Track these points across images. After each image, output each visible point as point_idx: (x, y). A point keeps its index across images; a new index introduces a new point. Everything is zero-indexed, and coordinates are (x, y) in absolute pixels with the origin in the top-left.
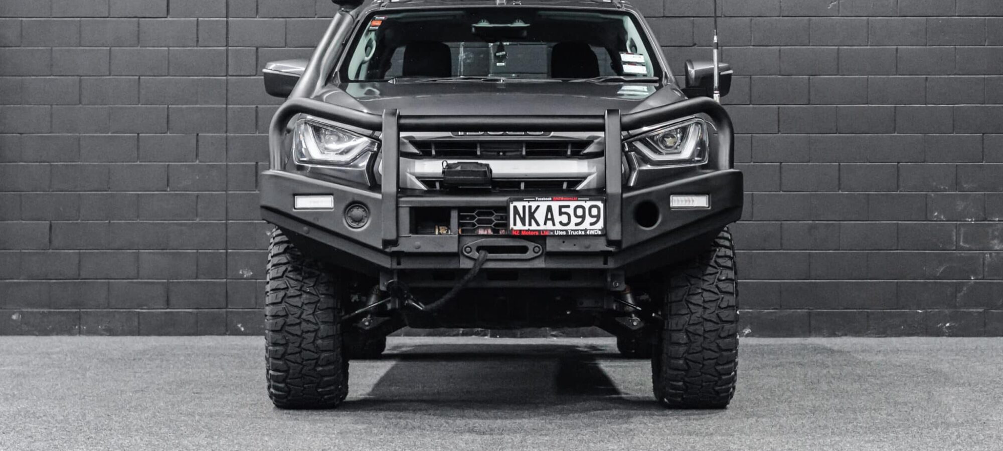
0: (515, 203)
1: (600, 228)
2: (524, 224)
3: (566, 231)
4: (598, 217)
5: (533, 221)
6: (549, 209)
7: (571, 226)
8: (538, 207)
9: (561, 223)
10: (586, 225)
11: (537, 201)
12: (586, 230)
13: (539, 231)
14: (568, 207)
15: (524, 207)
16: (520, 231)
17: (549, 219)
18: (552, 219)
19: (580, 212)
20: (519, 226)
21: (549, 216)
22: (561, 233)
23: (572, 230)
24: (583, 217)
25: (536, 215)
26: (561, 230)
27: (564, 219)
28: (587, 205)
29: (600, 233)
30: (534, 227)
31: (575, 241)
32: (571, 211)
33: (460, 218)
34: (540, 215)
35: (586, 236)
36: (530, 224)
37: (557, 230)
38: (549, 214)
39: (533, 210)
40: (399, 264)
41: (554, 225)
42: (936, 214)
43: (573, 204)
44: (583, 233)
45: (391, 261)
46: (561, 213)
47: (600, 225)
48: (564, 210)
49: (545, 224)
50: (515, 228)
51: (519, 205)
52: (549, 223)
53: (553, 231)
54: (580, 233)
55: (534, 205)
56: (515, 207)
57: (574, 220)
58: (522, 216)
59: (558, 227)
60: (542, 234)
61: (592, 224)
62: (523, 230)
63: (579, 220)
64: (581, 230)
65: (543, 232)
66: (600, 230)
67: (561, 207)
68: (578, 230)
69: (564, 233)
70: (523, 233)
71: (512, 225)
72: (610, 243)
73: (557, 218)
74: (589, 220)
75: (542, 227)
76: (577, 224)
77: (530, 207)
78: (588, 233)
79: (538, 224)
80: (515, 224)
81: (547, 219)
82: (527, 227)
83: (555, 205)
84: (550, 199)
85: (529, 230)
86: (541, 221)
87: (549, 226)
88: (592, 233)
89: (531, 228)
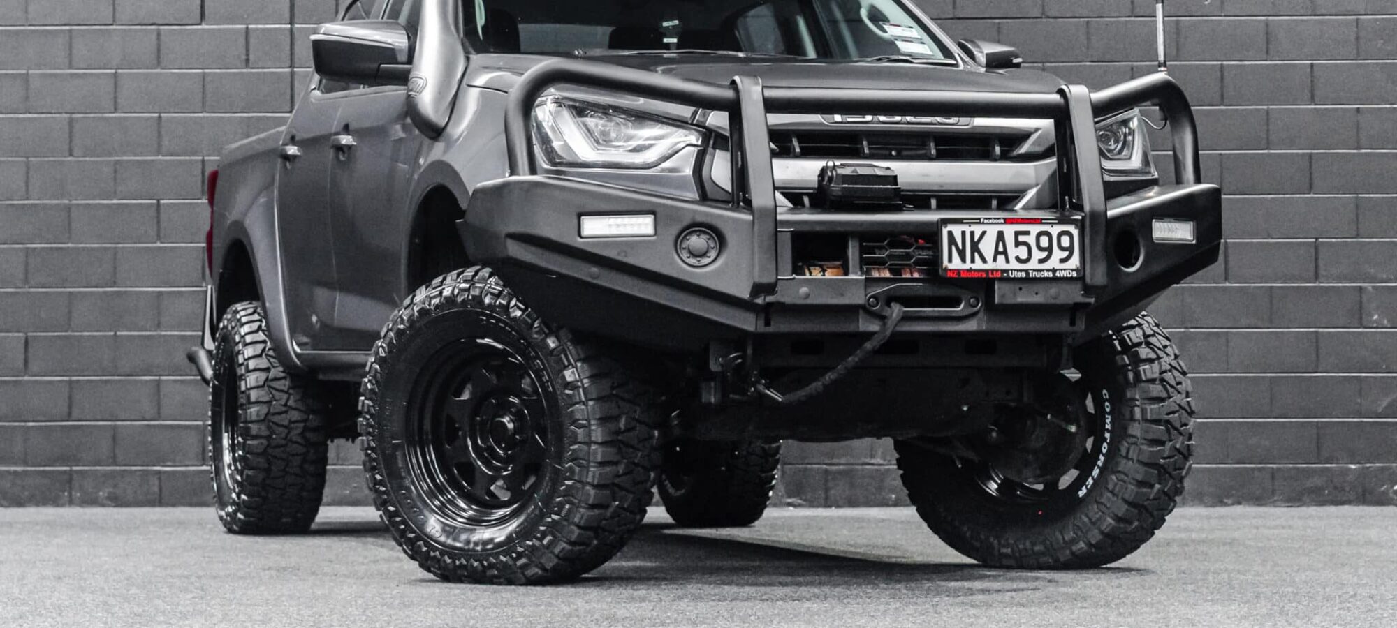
0: (950, 227)
1: (1074, 267)
2: (963, 260)
3: (1026, 271)
4: (1070, 249)
5: (976, 256)
6: (1001, 237)
7: (1033, 264)
8: (984, 233)
9: (1017, 258)
10: (1053, 263)
11: (983, 223)
12: (1054, 271)
13: (986, 271)
14: (1027, 233)
15: (963, 233)
16: (958, 271)
17: (1001, 253)
18: (1005, 253)
19: (1044, 242)
20: (956, 264)
21: (1001, 249)
22: (1019, 275)
23: (1034, 270)
24: (1049, 250)
25: (981, 246)
26: (1018, 271)
27: (1022, 252)
28: (1055, 230)
29: (1075, 274)
30: (978, 265)
31: (1036, 287)
32: (1031, 240)
33: (863, 250)
34: (987, 247)
35: (1055, 279)
36: (973, 261)
37: (1012, 270)
38: (1001, 244)
39: (976, 238)
40: (767, 323)
41: (1007, 261)
42: (1376, 317)
43: (1035, 229)
44: (1051, 275)
45: (757, 320)
46: (1018, 244)
47: (1075, 262)
48: (1021, 238)
49: (995, 260)
50: (951, 266)
51: (957, 230)
52: (1001, 258)
53: (1007, 271)
54: (1046, 274)
55: (978, 230)
56: (950, 233)
57: (1037, 255)
58: (961, 247)
59: (1014, 265)
60: (991, 276)
61: (1063, 261)
62: (964, 270)
63: (1045, 254)
64: (1048, 270)
65: (992, 274)
66: (1073, 270)
67: (1017, 234)
68: (1043, 270)
69: (1024, 275)
70: (962, 275)
71: (945, 262)
72: (1088, 290)
73: (1013, 252)
74: (1058, 254)
75: (990, 265)
76: (1041, 261)
77: (972, 233)
78: (1057, 274)
79: (984, 261)
80: (950, 260)
81: (997, 253)
82: (968, 265)
83: (1009, 231)
84: (1002, 221)
85: (970, 270)
86: (989, 255)
87: (1001, 264)
88: (1063, 274)
89: (974, 266)
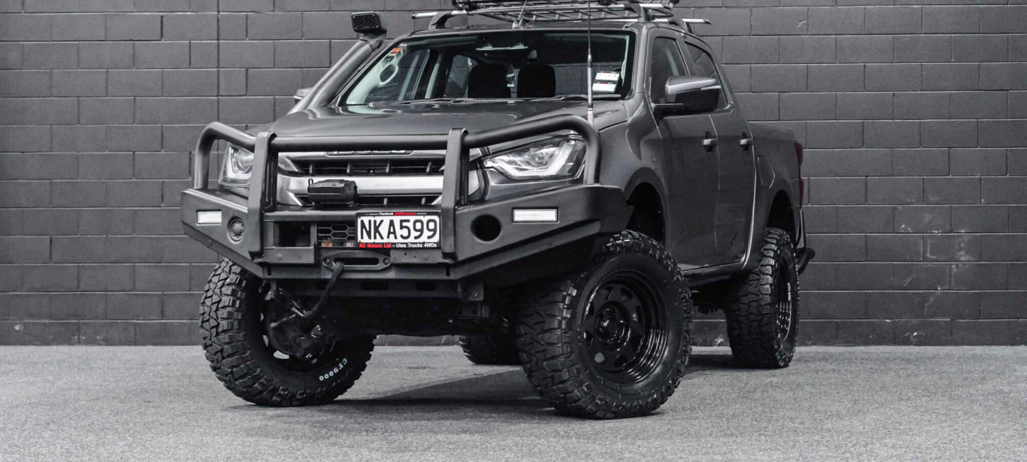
0: (363, 218)
1: (436, 241)
2: (370, 237)
3: (407, 244)
4: (435, 230)
5: (377, 235)
6: (392, 223)
7: (411, 239)
8: (382, 221)
9: (402, 236)
10: (424, 238)
11: (381, 215)
12: (423, 243)
13: (383, 244)
14: (408, 221)
15: (370, 221)
16: (367, 244)
17: (392, 233)
18: (394, 233)
19: (418, 226)
20: (366, 240)
21: (392, 230)
22: (402, 246)
23: (412, 243)
24: (421, 231)
25: (380, 229)
26: (402, 243)
27: (405, 232)
28: (425, 219)
29: (435, 246)
30: (379, 240)
31: (414, 253)
32: (410, 225)
33: (319, 231)
34: (384, 229)
35: (424, 248)
36: (375, 238)
37: (398, 243)
38: (392, 228)
39: (377, 224)
40: (269, 274)
41: (396, 238)
42: (903, 226)
43: (412, 218)
44: (421, 246)
45: (263, 271)
46: (402, 227)
47: (436, 238)
48: (404, 224)
49: (388, 237)
50: (363, 241)
51: (366, 219)
52: (392, 236)
53: (395, 244)
54: (418, 246)
55: (378, 219)
56: (362, 222)
57: (414, 234)
58: (368, 229)
59: (400, 240)
60: (385, 247)
61: (429, 237)
63: (418, 233)
64: (420, 243)
65: (387, 245)
66: (435, 243)
67: (402, 221)
68: (416, 243)
69: (405, 246)
70: (369, 246)
71: (359, 239)
72: (446, 255)
73: (399, 232)
74: (427, 233)
75: (386, 240)
76: (416, 238)
77: (375, 222)
78: (425, 246)
79: (382, 238)
80: (362, 238)
81: (389, 233)
82: (372, 241)
83: (397, 220)
84: (392, 214)
85: (374, 243)
86: (385, 234)
87: (392, 239)
88: (429, 245)
89: (377, 241)
